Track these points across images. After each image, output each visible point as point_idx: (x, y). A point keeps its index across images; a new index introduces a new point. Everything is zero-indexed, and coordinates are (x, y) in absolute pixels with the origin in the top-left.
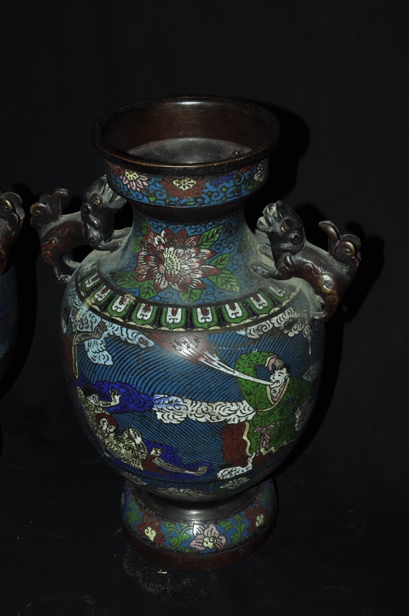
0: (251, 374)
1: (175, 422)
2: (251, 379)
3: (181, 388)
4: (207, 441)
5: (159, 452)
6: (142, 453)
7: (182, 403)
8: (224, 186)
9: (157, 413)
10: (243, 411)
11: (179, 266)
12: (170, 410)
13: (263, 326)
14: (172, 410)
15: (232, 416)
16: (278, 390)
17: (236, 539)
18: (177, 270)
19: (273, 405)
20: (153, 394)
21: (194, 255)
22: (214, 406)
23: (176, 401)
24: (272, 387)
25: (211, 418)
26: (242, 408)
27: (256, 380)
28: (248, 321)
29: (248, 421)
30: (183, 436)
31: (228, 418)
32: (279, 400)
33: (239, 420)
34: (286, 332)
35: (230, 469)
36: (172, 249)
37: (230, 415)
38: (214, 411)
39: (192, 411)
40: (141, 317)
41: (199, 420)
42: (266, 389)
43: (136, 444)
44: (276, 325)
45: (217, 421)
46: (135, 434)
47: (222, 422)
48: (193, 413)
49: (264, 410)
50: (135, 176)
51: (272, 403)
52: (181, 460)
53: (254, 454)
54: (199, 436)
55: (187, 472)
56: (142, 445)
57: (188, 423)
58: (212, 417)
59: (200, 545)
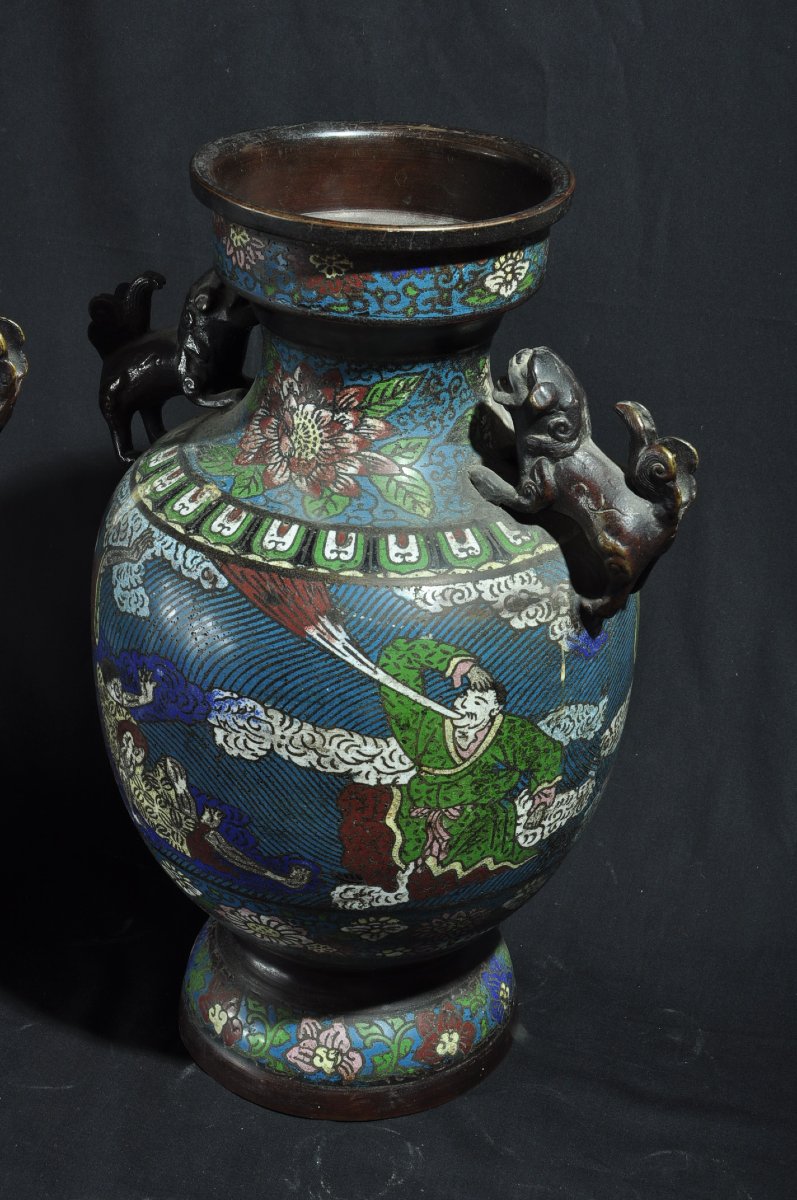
0: (413, 685)
1: (247, 755)
2: (412, 694)
3: (266, 683)
4: (309, 812)
5: (216, 818)
6: (187, 817)
7: (263, 716)
8: (410, 285)
9: (216, 730)
10: (389, 762)
11: (318, 445)
12: (239, 727)
13: (455, 591)
14: (244, 728)
15: (365, 768)
16: (471, 733)
17: (385, 1066)
18: (313, 451)
19: (457, 766)
20: (211, 688)
21: (350, 426)
22: (328, 737)
23: (253, 710)
24: (456, 722)
25: (319, 762)
26: (386, 754)
27: (422, 700)
28: (426, 574)
29: (399, 787)
30: (261, 791)
31: (355, 769)
32: (473, 759)
33: (379, 780)
34: (506, 615)
35: (359, 888)
36: (310, 408)
37: (359, 762)
38: (327, 746)
39: (283, 737)
40: (219, 529)
41: (296, 759)
42: (442, 725)
43: (177, 795)
44: (487, 596)
45: (330, 770)
46: (175, 772)
47: (341, 775)
48: (284, 742)
49: (437, 772)
50: (244, 238)
51: (457, 759)
52: (258, 844)
53: (412, 866)
54: (294, 796)
55: (269, 874)
56: (187, 797)
57: (272, 763)
58: (322, 759)
59: (307, 1060)
